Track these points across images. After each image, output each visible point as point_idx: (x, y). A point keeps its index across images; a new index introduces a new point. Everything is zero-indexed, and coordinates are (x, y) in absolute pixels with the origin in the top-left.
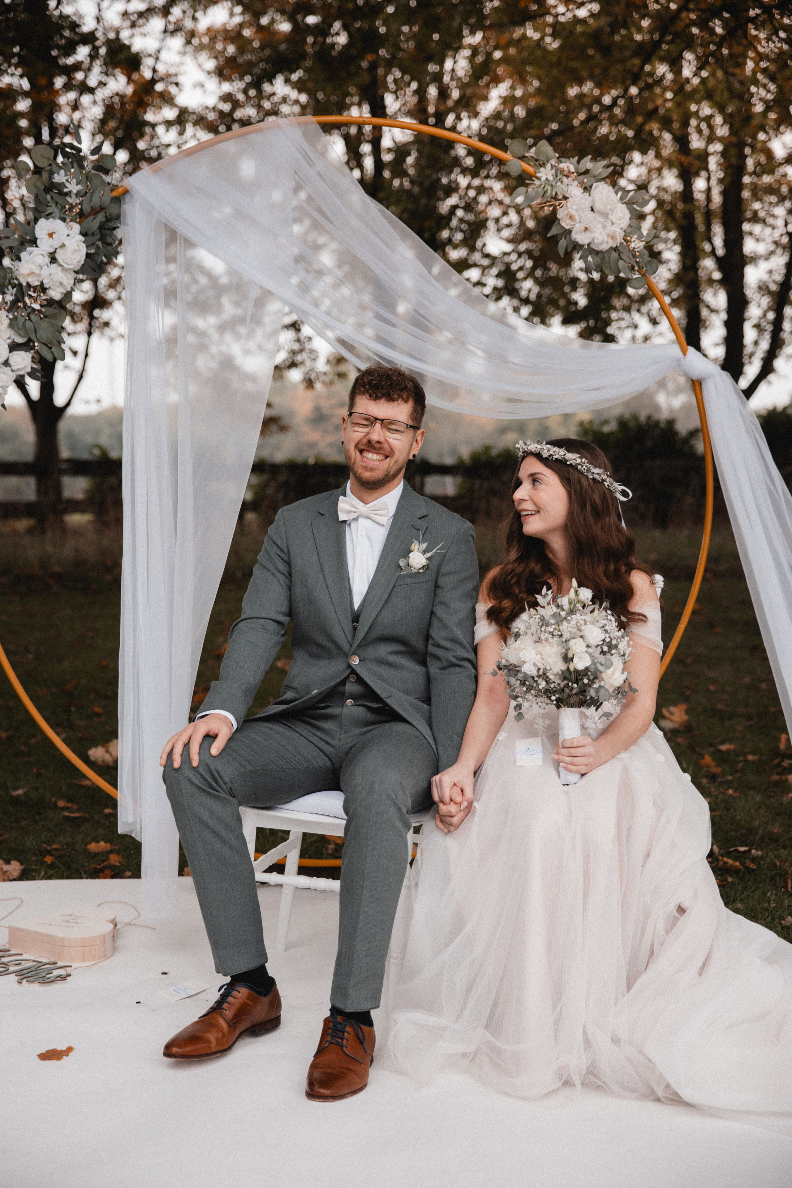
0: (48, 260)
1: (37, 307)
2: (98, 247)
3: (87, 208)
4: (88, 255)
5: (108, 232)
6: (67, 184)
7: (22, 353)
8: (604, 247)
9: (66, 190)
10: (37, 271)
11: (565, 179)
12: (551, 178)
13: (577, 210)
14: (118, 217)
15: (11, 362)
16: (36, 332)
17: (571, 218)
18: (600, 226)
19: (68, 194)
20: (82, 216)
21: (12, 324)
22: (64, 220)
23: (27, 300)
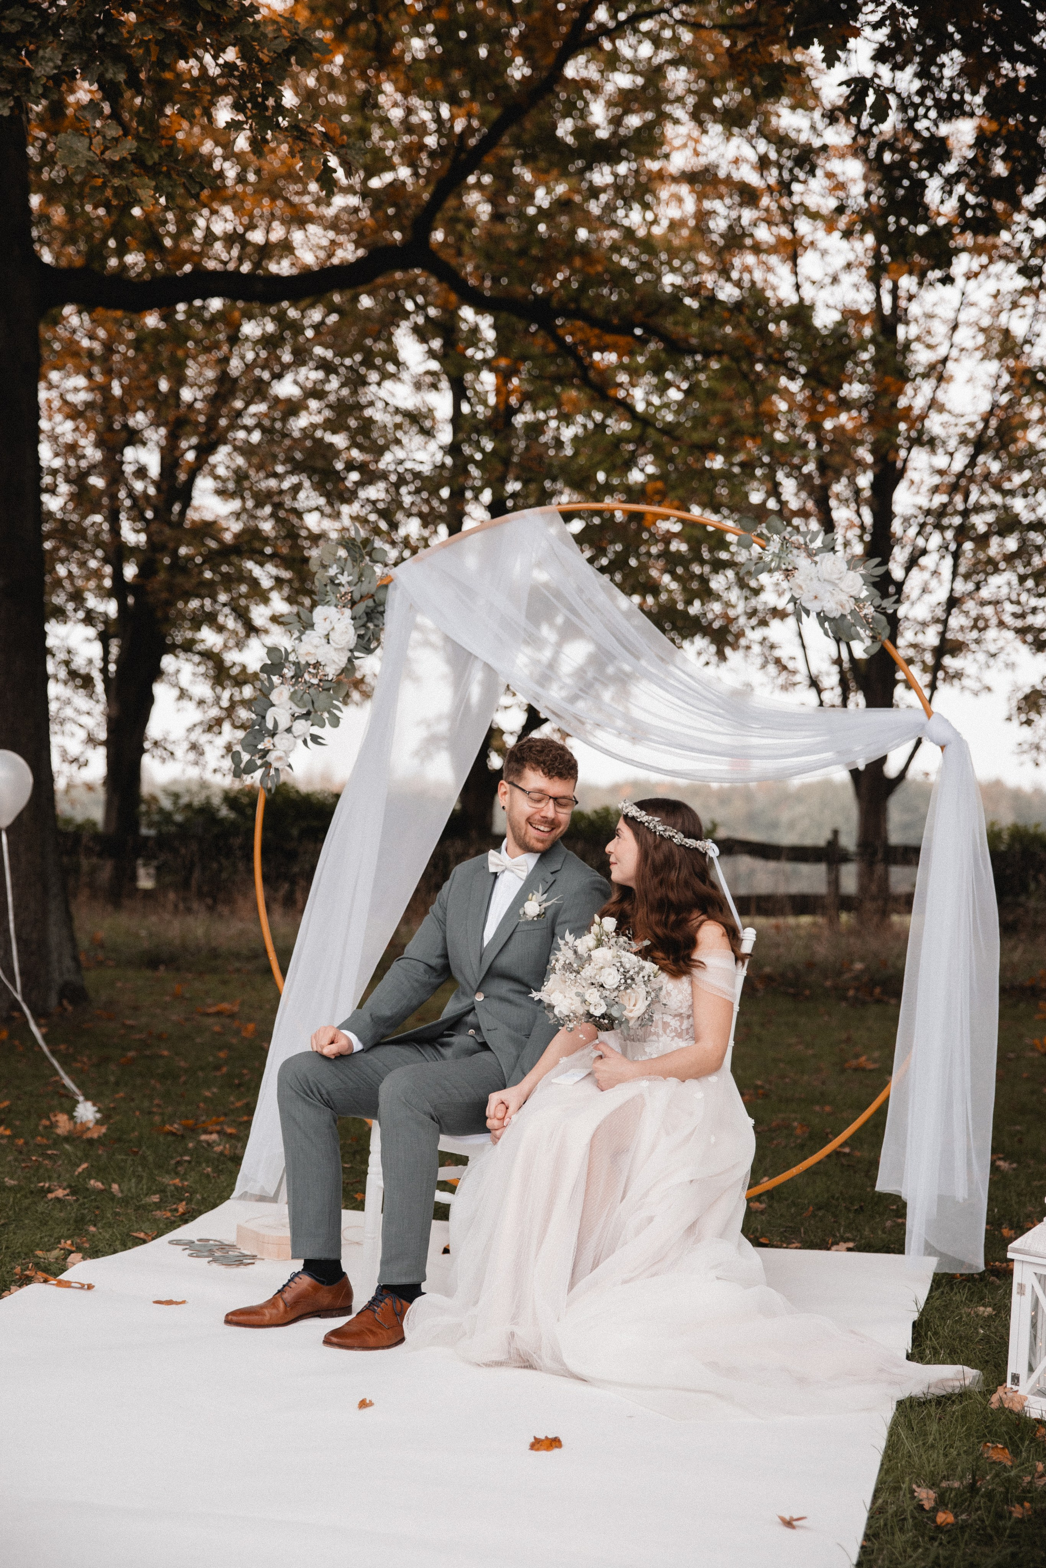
0: (324, 641)
1: (315, 681)
2: (368, 628)
3: (357, 596)
4: (360, 636)
5: (378, 615)
6: (339, 576)
7: (303, 721)
8: (836, 614)
9: (337, 582)
10: (313, 651)
11: (795, 551)
12: (777, 551)
13: (804, 581)
14: (383, 604)
15: (294, 729)
16: (313, 702)
17: (800, 587)
18: (828, 594)
19: (339, 584)
20: (353, 603)
21: (293, 697)
22: (336, 606)
23: (306, 676)
